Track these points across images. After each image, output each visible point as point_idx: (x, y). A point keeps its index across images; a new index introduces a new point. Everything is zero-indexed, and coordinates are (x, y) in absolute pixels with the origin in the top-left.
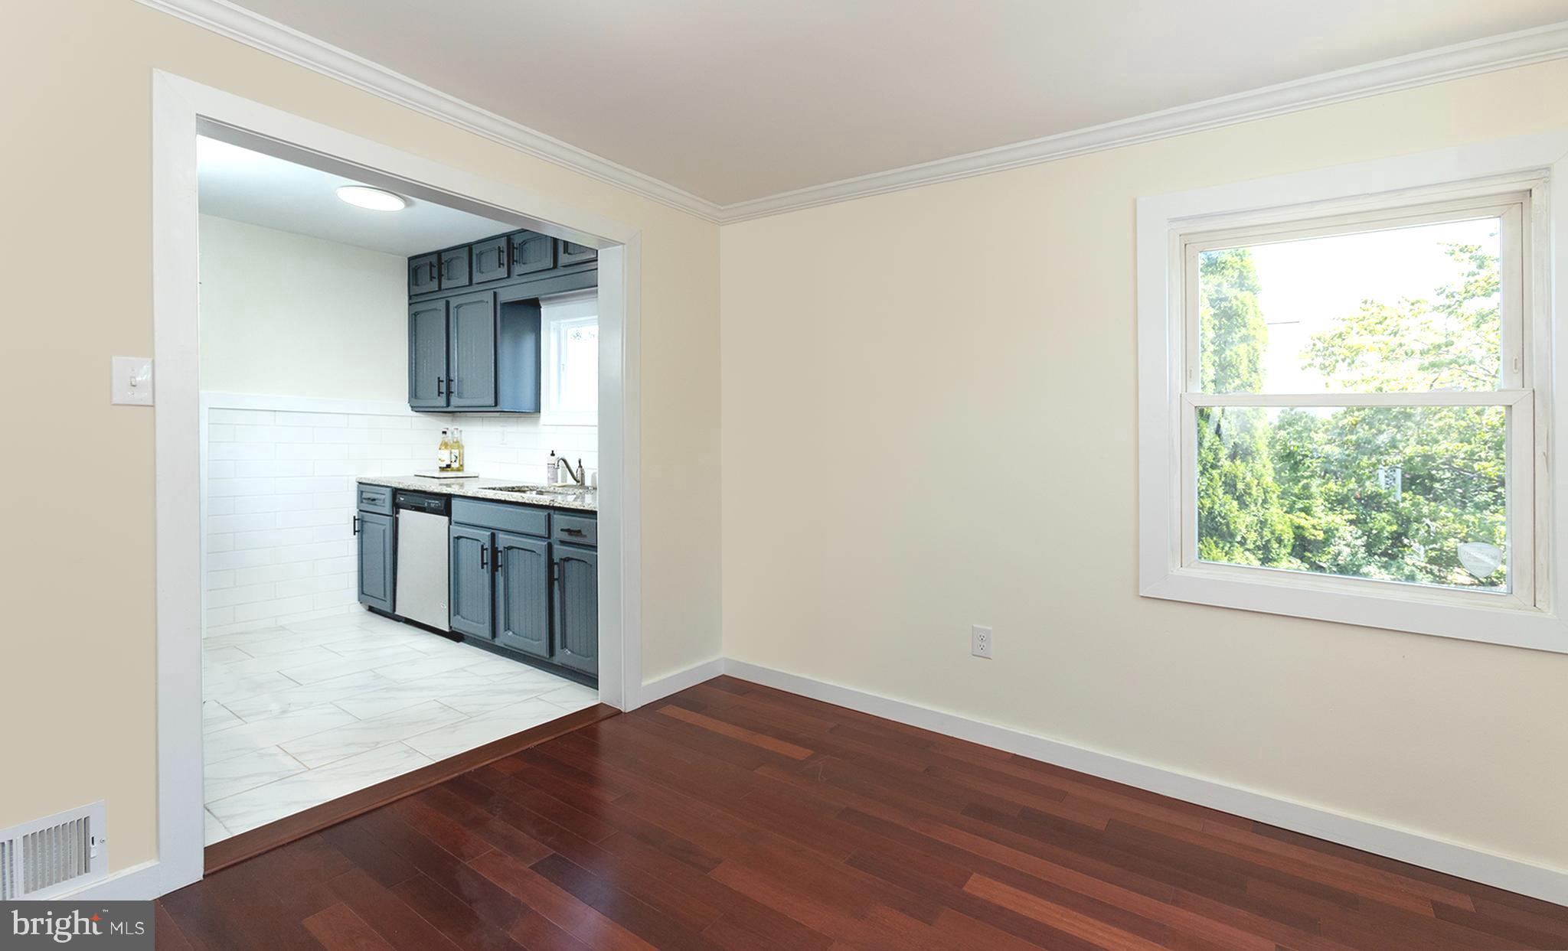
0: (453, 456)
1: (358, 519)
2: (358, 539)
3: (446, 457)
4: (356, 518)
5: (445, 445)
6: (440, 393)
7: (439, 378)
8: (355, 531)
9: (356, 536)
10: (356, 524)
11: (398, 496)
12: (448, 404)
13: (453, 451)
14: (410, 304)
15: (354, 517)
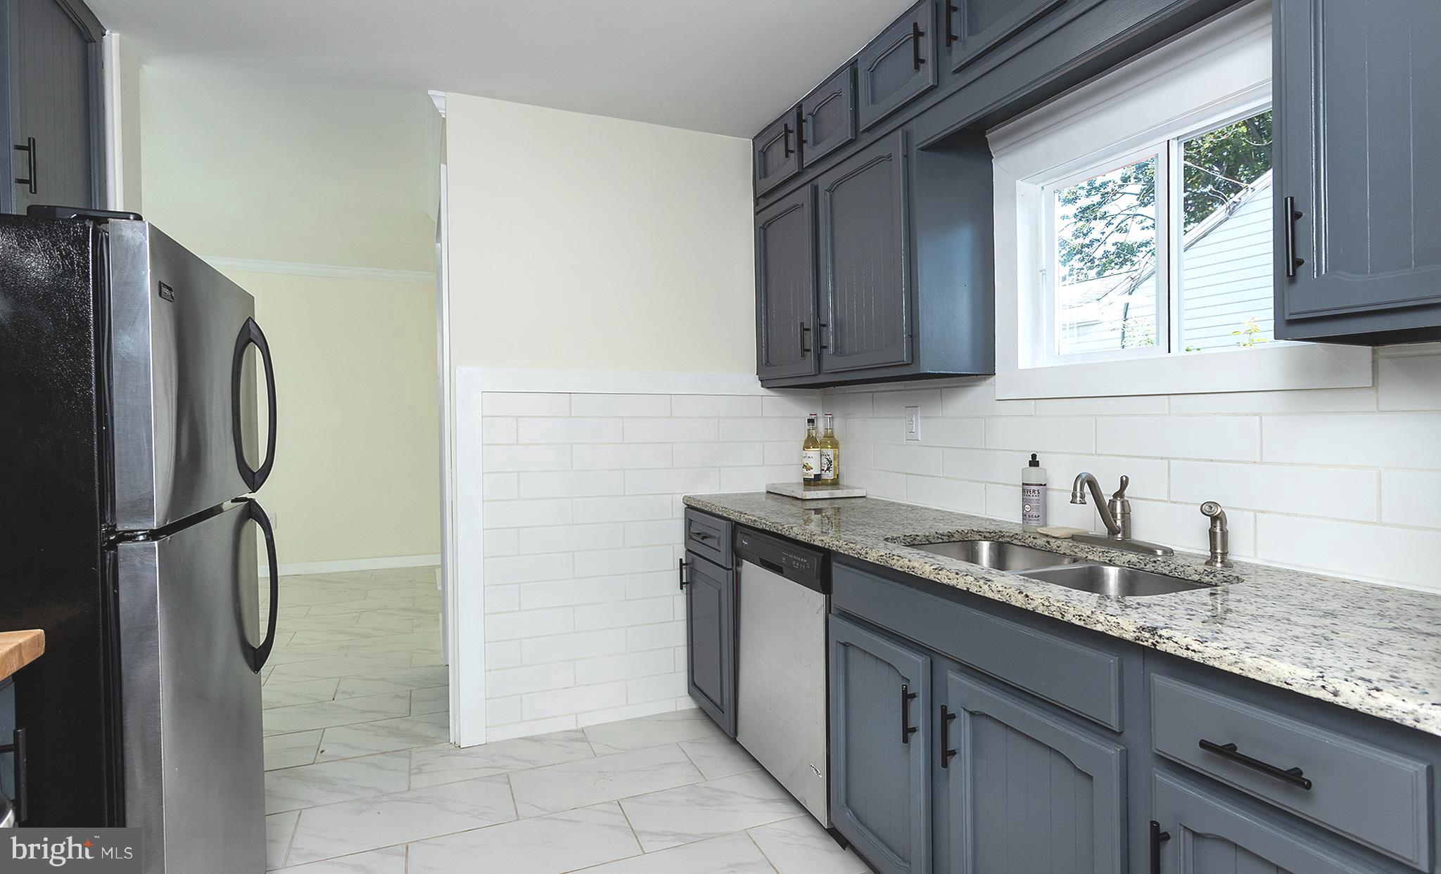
0: (825, 461)
1: (686, 564)
2: (687, 594)
3: (814, 460)
4: (684, 562)
5: (811, 442)
6: (805, 350)
7: (802, 324)
8: (682, 584)
9: (684, 589)
10: (684, 571)
11: (739, 536)
12: (819, 370)
13: (825, 451)
14: (756, 213)
15: (681, 560)
